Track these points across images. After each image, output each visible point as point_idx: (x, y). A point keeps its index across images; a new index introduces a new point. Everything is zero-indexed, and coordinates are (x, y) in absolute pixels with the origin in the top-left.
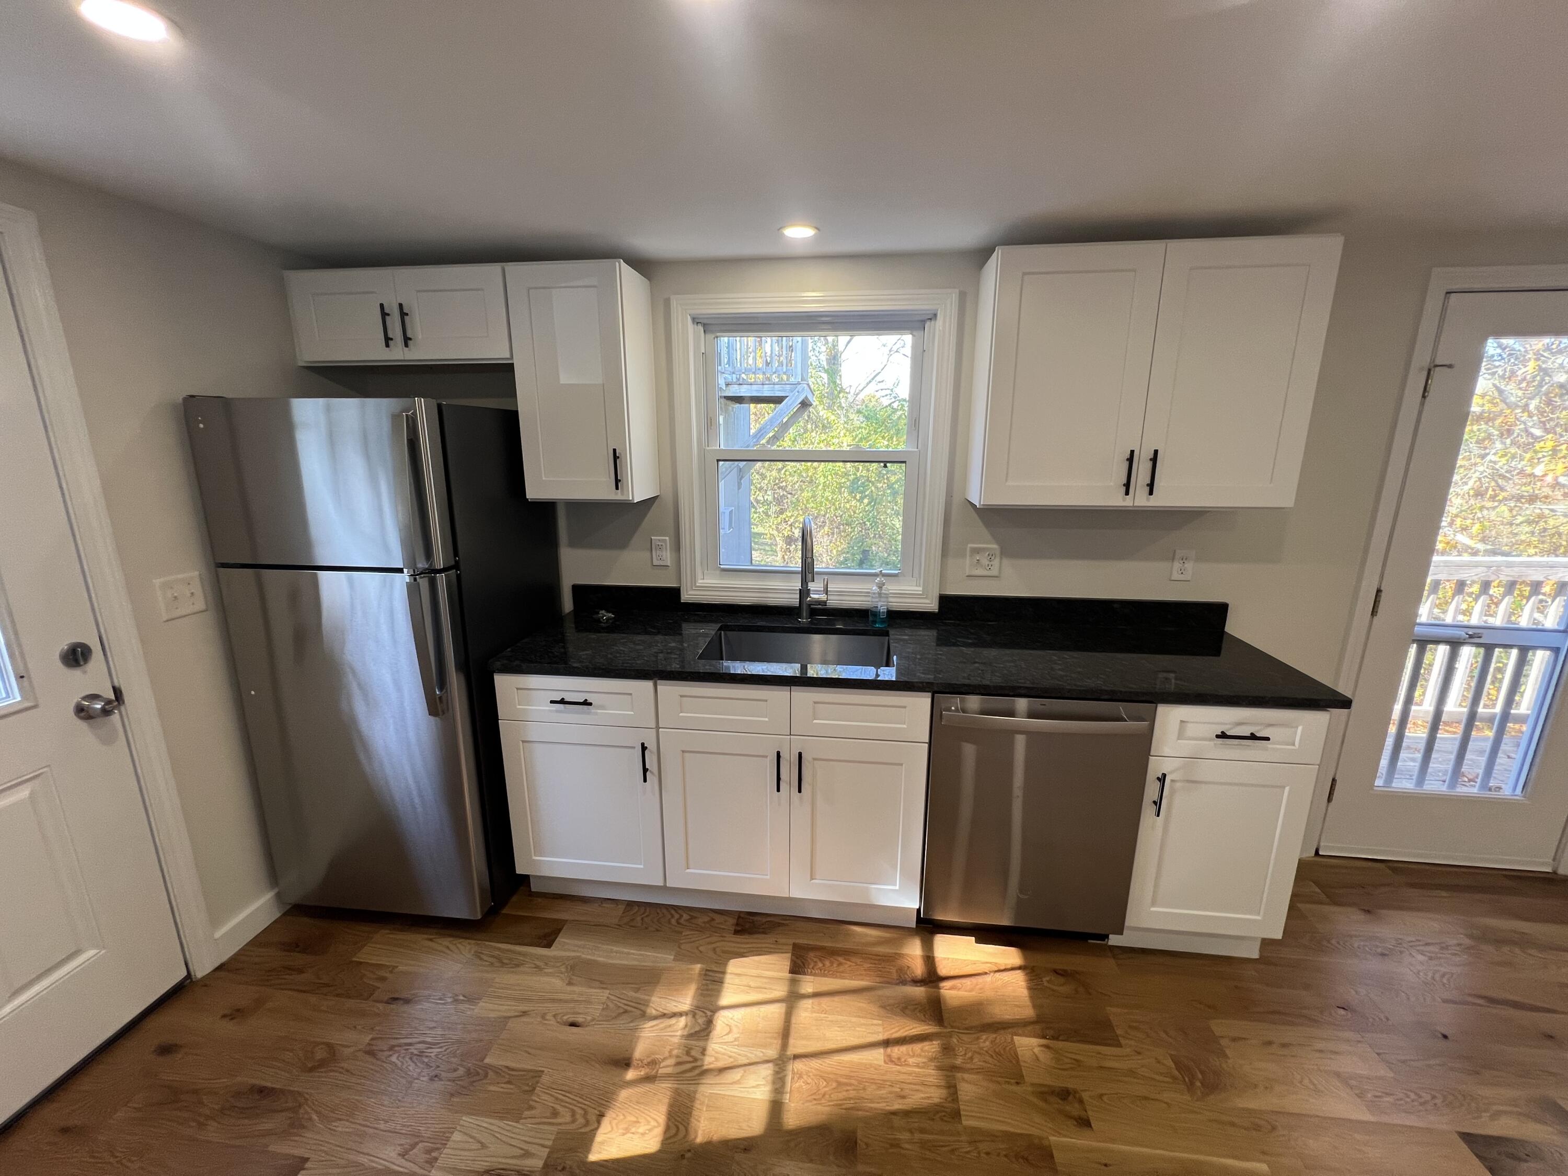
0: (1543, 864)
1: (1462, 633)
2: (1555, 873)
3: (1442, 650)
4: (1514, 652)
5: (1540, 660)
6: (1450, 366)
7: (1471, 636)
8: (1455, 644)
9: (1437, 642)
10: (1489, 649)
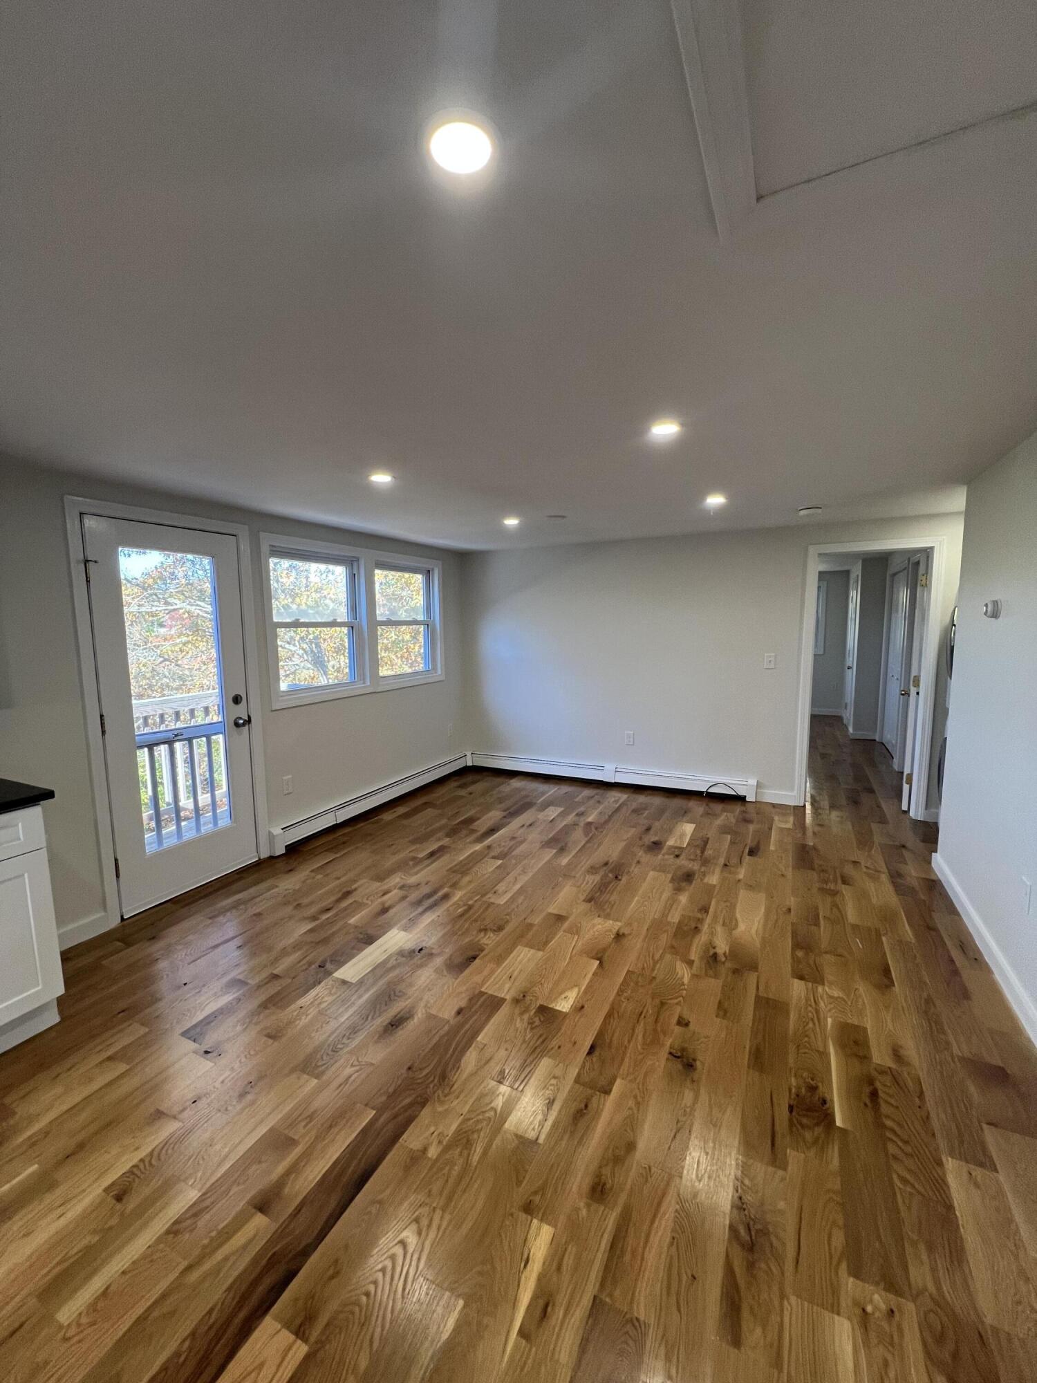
0: (251, 859)
1: (170, 735)
2: (260, 859)
3: (162, 750)
4: (204, 739)
5: (219, 739)
6: (96, 562)
7: (176, 735)
8: (170, 743)
9: (158, 744)
10: (190, 740)
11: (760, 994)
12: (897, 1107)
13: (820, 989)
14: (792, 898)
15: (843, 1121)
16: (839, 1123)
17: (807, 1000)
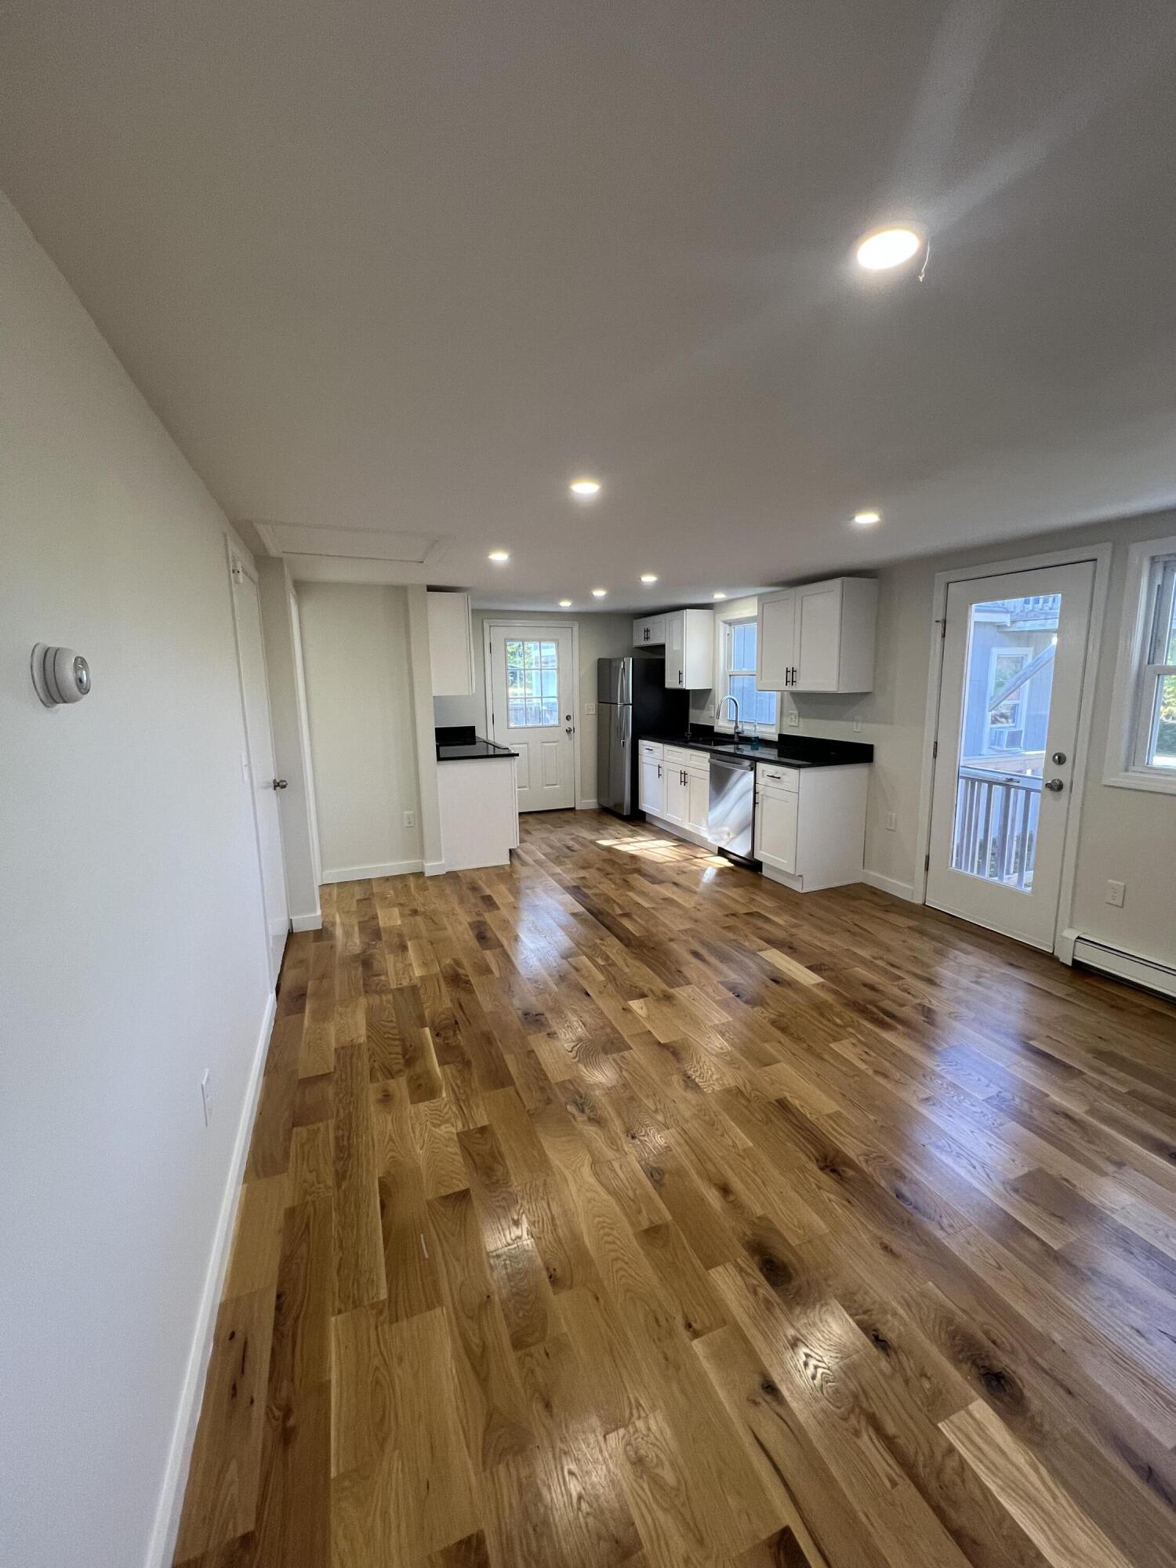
11: (512, 1087)
12: (390, 1054)
13: (460, 1125)
14: (565, 1329)
15: (424, 1033)
16: (427, 1030)
17: (469, 1107)
